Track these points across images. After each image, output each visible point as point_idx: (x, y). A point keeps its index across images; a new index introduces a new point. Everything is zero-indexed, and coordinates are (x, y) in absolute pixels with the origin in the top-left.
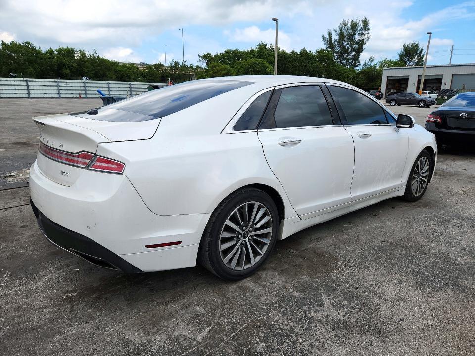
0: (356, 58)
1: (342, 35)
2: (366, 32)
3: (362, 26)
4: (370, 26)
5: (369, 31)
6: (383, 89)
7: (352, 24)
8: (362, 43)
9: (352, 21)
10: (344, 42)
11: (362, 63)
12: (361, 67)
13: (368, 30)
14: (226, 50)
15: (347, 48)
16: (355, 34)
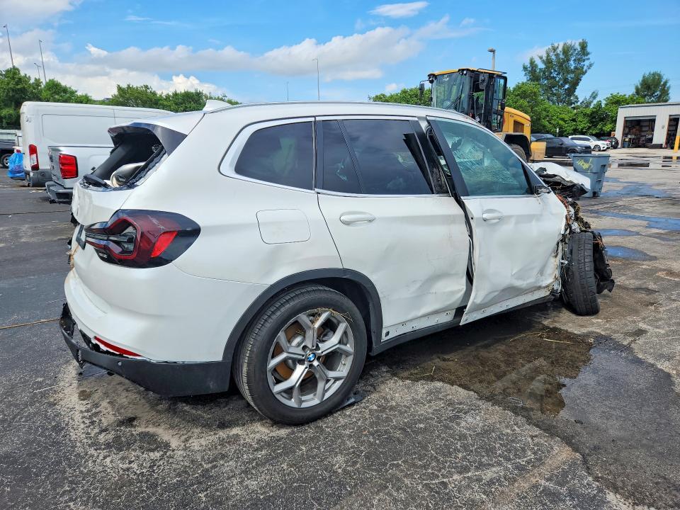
0: (571, 92)
1: (549, 62)
3: (579, 50)
5: (589, 56)
6: (618, 134)
8: (580, 72)
9: (564, 44)
10: (552, 71)
11: (581, 99)
12: (579, 104)
13: (588, 54)
15: (557, 79)
16: (568, 60)
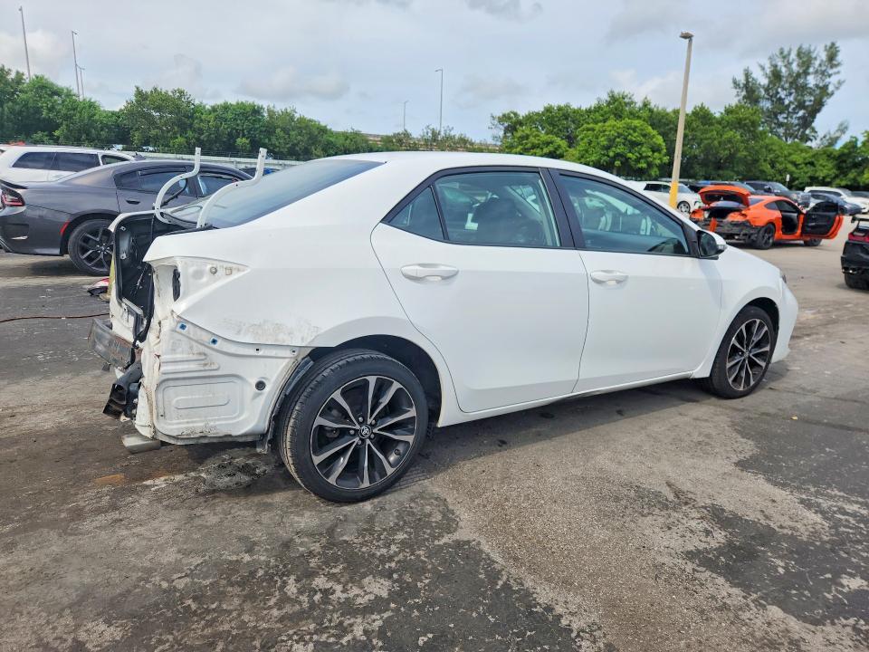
0: (807, 122)
1: (776, 76)
2: (835, 70)
3: (824, 59)
4: (840, 58)
5: (839, 69)
7: (799, 55)
8: (823, 93)
9: (800, 48)
10: (780, 90)
11: (821, 134)
12: (818, 141)
13: (838, 65)
14: (546, 105)
15: (787, 102)
16: (806, 73)
